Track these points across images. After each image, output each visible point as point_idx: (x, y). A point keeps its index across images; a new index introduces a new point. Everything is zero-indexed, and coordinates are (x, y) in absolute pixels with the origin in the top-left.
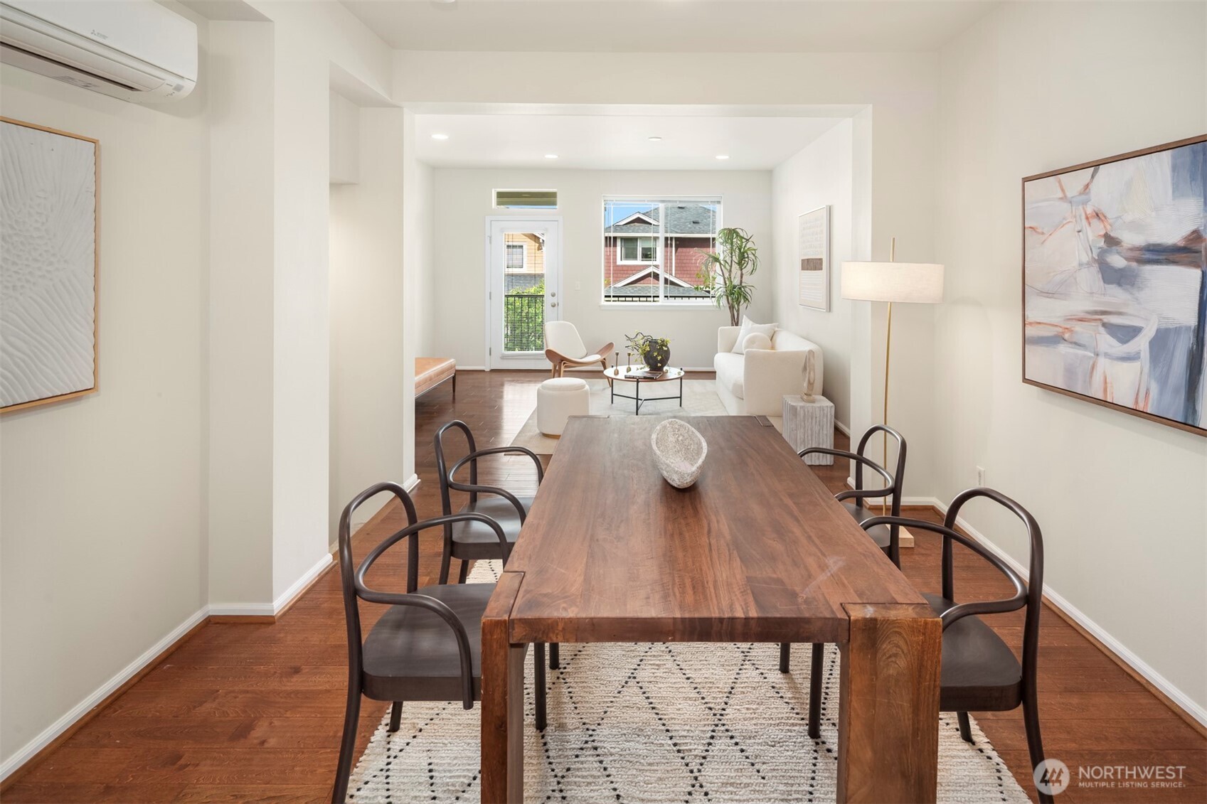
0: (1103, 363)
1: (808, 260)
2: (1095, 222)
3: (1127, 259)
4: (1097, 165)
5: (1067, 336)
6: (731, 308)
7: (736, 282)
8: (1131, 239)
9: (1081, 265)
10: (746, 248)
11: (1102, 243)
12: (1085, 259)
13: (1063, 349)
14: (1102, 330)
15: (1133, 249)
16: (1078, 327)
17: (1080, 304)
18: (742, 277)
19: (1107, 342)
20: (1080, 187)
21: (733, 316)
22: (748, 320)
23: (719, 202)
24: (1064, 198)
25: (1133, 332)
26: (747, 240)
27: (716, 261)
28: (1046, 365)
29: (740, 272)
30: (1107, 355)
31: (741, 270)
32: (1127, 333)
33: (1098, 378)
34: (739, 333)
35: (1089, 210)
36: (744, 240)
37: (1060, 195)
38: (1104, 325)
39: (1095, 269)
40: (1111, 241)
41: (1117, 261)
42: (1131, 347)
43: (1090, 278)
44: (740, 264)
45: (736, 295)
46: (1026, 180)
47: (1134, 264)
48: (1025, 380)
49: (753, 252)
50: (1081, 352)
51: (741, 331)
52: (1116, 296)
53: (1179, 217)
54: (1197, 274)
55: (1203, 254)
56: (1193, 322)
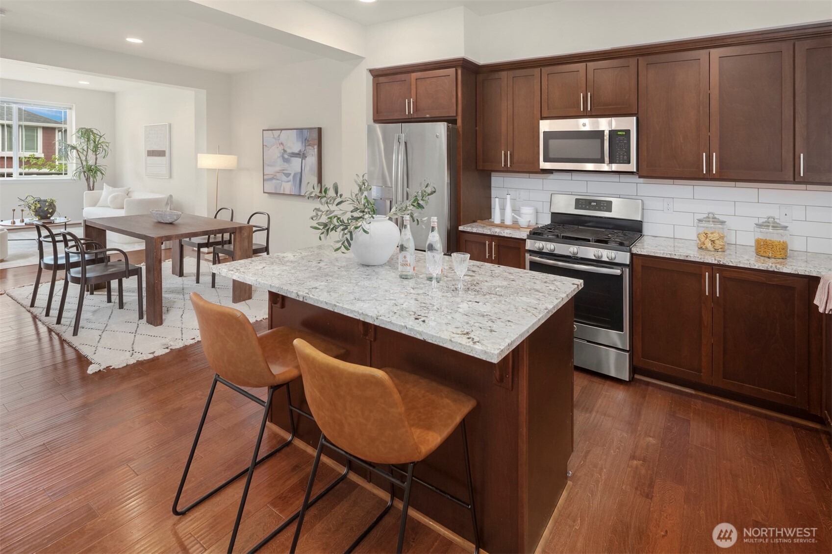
0: (283, 183)
1: (153, 151)
2: (281, 145)
3: (288, 156)
4: (282, 130)
5: (275, 177)
6: (88, 179)
7: (91, 162)
8: (289, 151)
9: (278, 157)
10: (100, 142)
11: (283, 151)
12: (279, 156)
13: (274, 181)
14: (283, 175)
15: (289, 153)
16: (278, 175)
17: (278, 168)
18: (96, 159)
19: (284, 178)
20: (278, 135)
21: (89, 185)
22: (108, 186)
23: (70, 109)
24: (274, 138)
25: (290, 174)
26: (101, 137)
27: (74, 149)
28: (269, 187)
29: (95, 157)
30: (284, 181)
31: (96, 155)
32: (288, 175)
33: (282, 188)
34: (102, 194)
35: (280, 142)
36: (98, 136)
37: (273, 136)
38: (284, 173)
39: (281, 158)
40: (285, 151)
41: (286, 156)
42: (289, 179)
43: (280, 161)
44: (95, 151)
45: (90, 173)
46: (263, 130)
47: (289, 157)
48: (264, 192)
49: (107, 144)
50: (278, 181)
51: (103, 193)
52: (286, 165)
53: (297, 147)
54: (301, 159)
55: (302, 155)
56: (300, 171)
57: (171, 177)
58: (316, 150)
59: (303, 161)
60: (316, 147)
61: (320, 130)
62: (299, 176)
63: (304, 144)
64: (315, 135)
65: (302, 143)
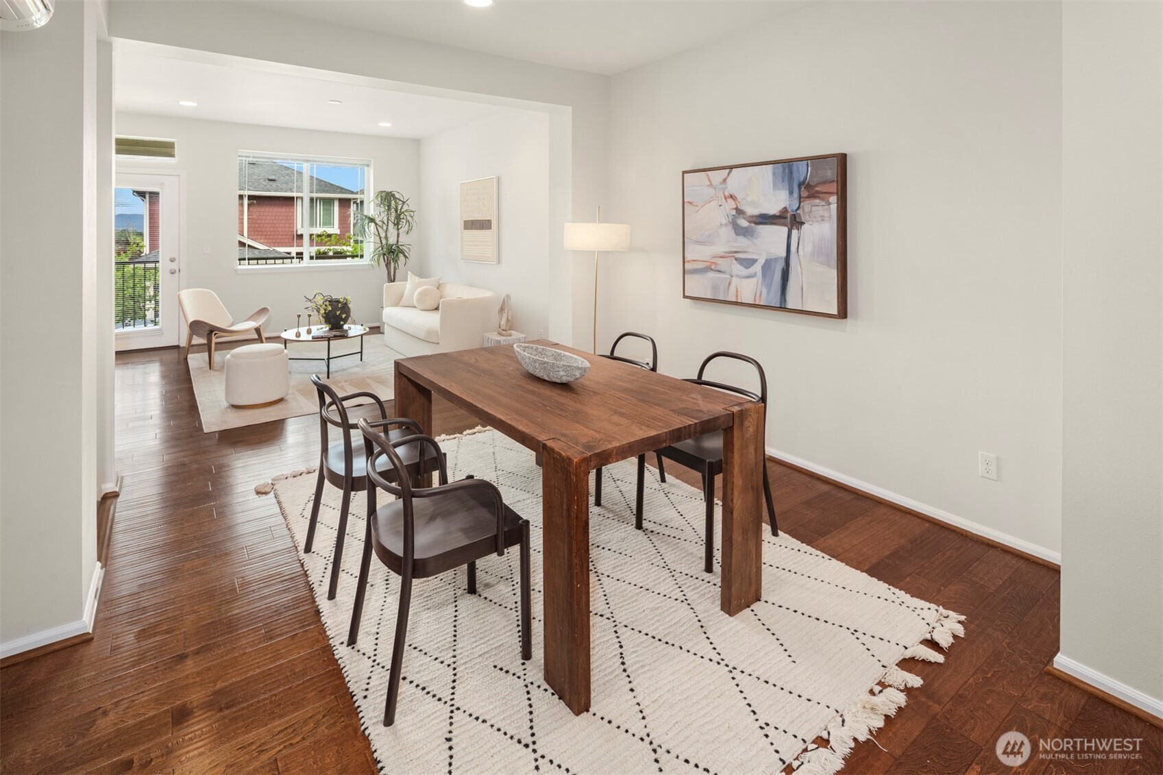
0: (735, 280)
1: (472, 221)
2: (730, 200)
3: (749, 222)
4: (731, 168)
5: (713, 267)
6: (388, 265)
7: (392, 240)
8: (752, 211)
9: (721, 225)
10: (403, 210)
11: (734, 212)
12: (724, 222)
13: (711, 275)
14: (735, 262)
15: (752, 216)
16: (720, 261)
17: (721, 248)
18: (398, 236)
19: (738, 269)
20: (721, 180)
21: (389, 273)
22: (414, 276)
23: (368, 165)
24: (711, 185)
25: (754, 261)
26: (404, 203)
27: (372, 222)
28: (698, 286)
29: (396, 232)
30: (737, 276)
31: (398, 229)
32: (749, 263)
33: (732, 289)
34: (406, 287)
35: (727, 194)
36: (400, 203)
37: (709, 184)
38: (736, 259)
39: (730, 227)
40: (739, 212)
41: (743, 223)
42: (752, 270)
43: (727, 232)
44: (397, 224)
45: (391, 254)
46: (684, 172)
47: (753, 225)
48: (685, 297)
49: (412, 214)
50: (722, 275)
51: (408, 286)
52: (743, 242)
53: (777, 200)
54: (785, 229)
55: (789, 219)
56: (784, 254)
57: (499, 262)
58: (834, 207)
59: (795, 232)
60: (833, 199)
61: (842, 159)
62: (780, 265)
63: (796, 195)
64: (831, 172)
65: (791, 193)
